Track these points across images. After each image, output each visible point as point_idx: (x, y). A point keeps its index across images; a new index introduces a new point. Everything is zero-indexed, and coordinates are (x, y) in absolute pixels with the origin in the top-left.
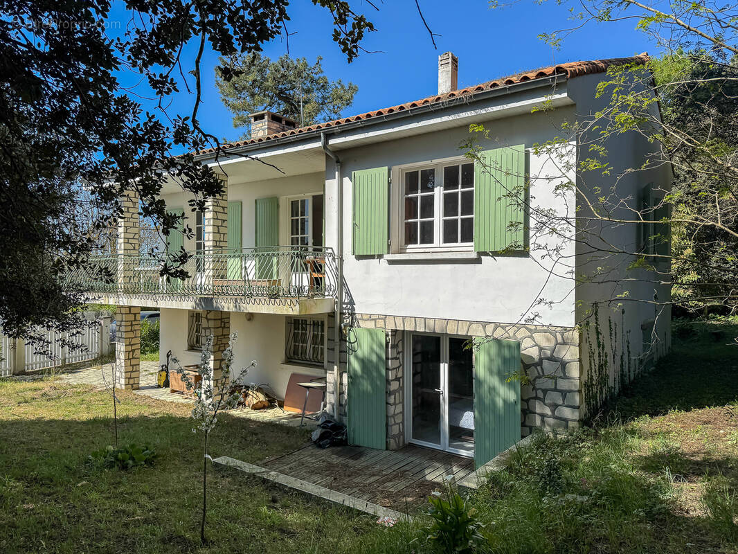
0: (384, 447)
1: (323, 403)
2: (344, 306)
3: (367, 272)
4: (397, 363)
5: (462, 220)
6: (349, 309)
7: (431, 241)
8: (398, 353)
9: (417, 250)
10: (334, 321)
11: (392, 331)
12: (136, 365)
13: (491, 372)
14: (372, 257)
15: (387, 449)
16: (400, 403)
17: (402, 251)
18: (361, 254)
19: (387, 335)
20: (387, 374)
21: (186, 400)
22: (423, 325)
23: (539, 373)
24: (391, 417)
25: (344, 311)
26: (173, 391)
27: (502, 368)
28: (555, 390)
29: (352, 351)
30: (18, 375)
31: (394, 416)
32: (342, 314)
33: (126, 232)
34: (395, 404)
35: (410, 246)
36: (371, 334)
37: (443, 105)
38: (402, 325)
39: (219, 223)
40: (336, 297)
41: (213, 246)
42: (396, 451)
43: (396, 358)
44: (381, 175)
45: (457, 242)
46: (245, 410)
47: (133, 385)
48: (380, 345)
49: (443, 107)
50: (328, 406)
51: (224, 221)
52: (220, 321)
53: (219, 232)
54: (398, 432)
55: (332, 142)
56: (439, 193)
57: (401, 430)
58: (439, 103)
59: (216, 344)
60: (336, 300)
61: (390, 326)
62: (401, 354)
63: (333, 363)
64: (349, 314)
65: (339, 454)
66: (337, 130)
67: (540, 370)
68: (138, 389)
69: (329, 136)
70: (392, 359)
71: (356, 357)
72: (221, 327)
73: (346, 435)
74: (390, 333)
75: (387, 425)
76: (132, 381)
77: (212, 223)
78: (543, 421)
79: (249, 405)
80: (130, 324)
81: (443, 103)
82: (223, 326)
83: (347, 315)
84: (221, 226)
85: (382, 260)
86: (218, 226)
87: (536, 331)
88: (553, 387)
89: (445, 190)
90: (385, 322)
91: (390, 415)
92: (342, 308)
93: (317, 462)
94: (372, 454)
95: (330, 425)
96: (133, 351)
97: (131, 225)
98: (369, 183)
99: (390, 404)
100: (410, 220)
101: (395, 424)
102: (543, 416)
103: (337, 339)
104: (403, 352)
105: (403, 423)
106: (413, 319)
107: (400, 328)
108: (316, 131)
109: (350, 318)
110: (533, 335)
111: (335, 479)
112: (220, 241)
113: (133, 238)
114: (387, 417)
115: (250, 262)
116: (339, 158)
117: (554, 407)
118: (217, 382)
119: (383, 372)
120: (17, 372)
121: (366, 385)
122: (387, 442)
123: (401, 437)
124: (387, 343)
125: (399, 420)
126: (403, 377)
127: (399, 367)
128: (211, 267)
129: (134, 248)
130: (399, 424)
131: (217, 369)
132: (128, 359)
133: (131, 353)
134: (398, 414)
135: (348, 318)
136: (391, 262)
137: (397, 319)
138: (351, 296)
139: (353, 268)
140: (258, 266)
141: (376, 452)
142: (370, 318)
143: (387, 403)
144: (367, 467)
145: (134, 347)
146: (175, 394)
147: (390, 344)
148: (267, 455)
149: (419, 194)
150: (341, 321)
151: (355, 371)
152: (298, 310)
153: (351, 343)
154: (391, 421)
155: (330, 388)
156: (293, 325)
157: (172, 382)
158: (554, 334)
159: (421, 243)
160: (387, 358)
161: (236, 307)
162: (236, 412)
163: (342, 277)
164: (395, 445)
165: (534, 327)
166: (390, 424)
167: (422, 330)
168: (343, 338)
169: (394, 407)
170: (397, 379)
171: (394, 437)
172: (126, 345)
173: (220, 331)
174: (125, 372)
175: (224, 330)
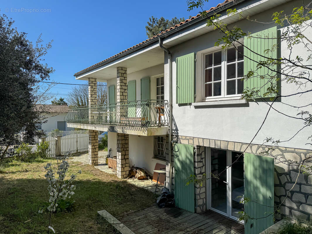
0: (194, 211)
1: (165, 182)
2: (173, 131)
3: (184, 113)
4: (201, 165)
5: (238, 80)
6: (175, 133)
7: (220, 94)
8: (202, 159)
9: (211, 100)
10: (168, 139)
11: (197, 146)
12: (96, 155)
13: (255, 176)
14: (186, 104)
15: (195, 212)
16: (203, 187)
17: (203, 100)
18: (181, 103)
19: (194, 148)
20: (195, 170)
21: (113, 172)
22: (214, 144)
23: (288, 179)
24: (197, 195)
25: (173, 134)
26: (110, 167)
27: (262, 175)
28: (300, 192)
29: (176, 156)
30: (58, 156)
31: (199, 194)
32: (172, 135)
33: (91, 97)
34: (200, 188)
35: (208, 98)
36: (186, 148)
37: (221, 9)
38: (202, 143)
39: (123, 91)
40: (169, 127)
41: (120, 102)
42: (200, 214)
43: (200, 162)
44: (191, 58)
45: (235, 94)
46: (135, 180)
47: (95, 163)
48: (191, 155)
49: (221, 10)
50: (167, 184)
51: (125, 90)
52: (124, 137)
53: (123, 95)
54: (202, 203)
55: (165, 42)
56: (224, 65)
57: (205, 202)
58: (219, 8)
59: (122, 148)
60: (169, 128)
61: (196, 144)
62: (204, 159)
63: (168, 161)
64: (176, 136)
65: (168, 213)
66: (166, 35)
67: (288, 178)
68: (98, 165)
69: (163, 39)
70: (197, 162)
71: (179, 160)
72: (124, 140)
73: (174, 202)
74: (196, 147)
75: (195, 199)
76: (95, 162)
77: (119, 91)
78: (290, 212)
79: (137, 177)
80: (93, 136)
81: (221, 7)
82: (125, 139)
83: (175, 136)
84: (124, 92)
85: (191, 106)
86: (122, 92)
87: (286, 151)
88: (298, 190)
89: (227, 63)
90: (193, 141)
91: (197, 194)
92: (172, 133)
93: (154, 217)
94: (186, 215)
95: (166, 195)
96: (95, 148)
97: (94, 93)
98: (185, 63)
99: (196, 187)
100: (208, 83)
101: (200, 199)
102: (291, 209)
103: (170, 149)
104: (205, 158)
105: (206, 198)
106: (208, 140)
107: (201, 145)
108: (157, 37)
109: (176, 138)
110: (284, 154)
111: (159, 230)
112: (123, 99)
113: (95, 99)
114: (195, 194)
115: (138, 109)
116: (170, 51)
117: (299, 203)
118: (123, 166)
119: (193, 169)
120: (58, 155)
121: (184, 176)
122: (195, 209)
123: (205, 206)
124: (194, 153)
125: (203, 196)
126: (205, 172)
127: (202, 167)
128: (119, 111)
129: (95, 103)
130: (203, 199)
131: (123, 159)
132: (93, 152)
133: (94, 149)
134: (202, 193)
135: (175, 138)
136: (196, 107)
137: (200, 140)
138: (176, 126)
139: (177, 111)
140: (142, 111)
141: (189, 214)
142: (186, 138)
143: (195, 187)
144: (179, 224)
145: (95, 147)
146: (110, 168)
147: (196, 153)
148: (130, 209)
149: (213, 67)
150: (172, 140)
151: (178, 167)
152: (147, 134)
153: (176, 152)
154: (198, 197)
155: (167, 175)
156: (157, 139)
157: (109, 163)
158: (299, 154)
159: (214, 95)
160: (195, 162)
161: (122, 131)
162: (130, 181)
163: (172, 116)
164: (200, 210)
165: (285, 149)
166: (197, 199)
167: (213, 147)
168: (172, 149)
169: (199, 189)
170: (201, 173)
171: (199, 206)
172: (92, 146)
173: (124, 142)
174: (92, 158)
175: (126, 141)
